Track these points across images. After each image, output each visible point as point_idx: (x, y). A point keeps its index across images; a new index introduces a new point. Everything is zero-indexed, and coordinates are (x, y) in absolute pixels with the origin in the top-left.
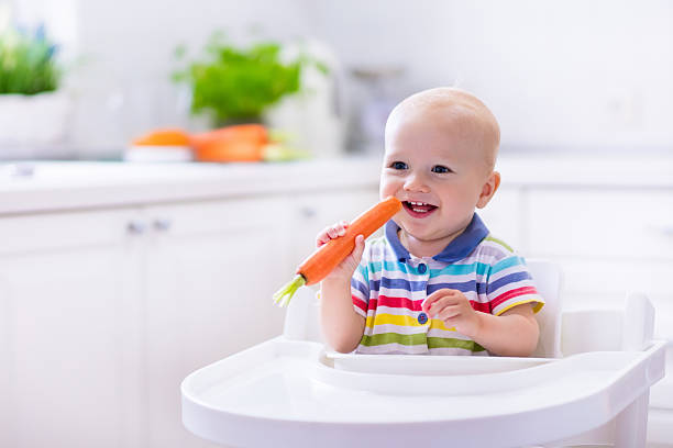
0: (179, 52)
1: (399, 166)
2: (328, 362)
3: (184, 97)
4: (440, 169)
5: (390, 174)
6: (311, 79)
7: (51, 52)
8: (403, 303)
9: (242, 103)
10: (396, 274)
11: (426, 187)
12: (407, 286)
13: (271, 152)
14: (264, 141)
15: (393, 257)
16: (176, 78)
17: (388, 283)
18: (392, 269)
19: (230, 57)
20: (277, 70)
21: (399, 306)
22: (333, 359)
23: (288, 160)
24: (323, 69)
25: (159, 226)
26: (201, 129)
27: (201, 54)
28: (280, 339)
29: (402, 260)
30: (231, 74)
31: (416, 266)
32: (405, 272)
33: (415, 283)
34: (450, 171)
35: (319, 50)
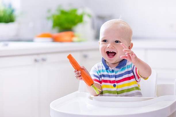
0: (49, 11)
1: (105, 41)
2: (91, 98)
3: (50, 24)
4: (117, 42)
5: (102, 43)
6: (86, 19)
7: (13, 11)
8: (108, 81)
9: (67, 25)
10: (105, 73)
11: (113, 46)
12: (109, 76)
13: (75, 39)
14: (73, 36)
15: (104, 68)
16: (48, 18)
17: (104, 76)
18: (104, 72)
19: (63, 12)
20: (76, 16)
21: (107, 82)
22: (92, 98)
23: (80, 41)
24: (89, 16)
25: (44, 60)
26: (55, 33)
27: (55, 12)
28: (78, 92)
29: (107, 69)
30: (64, 17)
31: (111, 70)
32: (108, 72)
33: (111, 75)
34: (120, 42)
35: (88, 11)
